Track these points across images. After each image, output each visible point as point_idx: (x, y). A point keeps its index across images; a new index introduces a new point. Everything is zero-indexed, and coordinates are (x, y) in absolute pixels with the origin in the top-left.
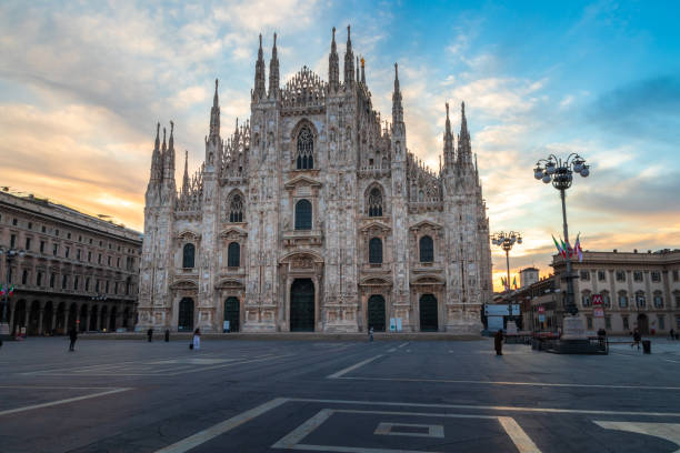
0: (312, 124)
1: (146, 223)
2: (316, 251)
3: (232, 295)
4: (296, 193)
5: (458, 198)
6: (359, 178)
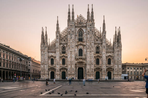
2: (84, 61)
3: (64, 71)
4: (79, 47)
5: (118, 50)
6: (94, 44)
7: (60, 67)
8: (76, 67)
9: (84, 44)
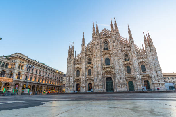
0: (107, 40)
1: (67, 65)
2: (112, 70)
3: (90, 82)
4: (105, 56)
5: (152, 54)
6: (122, 51)
7: (86, 79)
8: (103, 78)
9: (111, 52)
